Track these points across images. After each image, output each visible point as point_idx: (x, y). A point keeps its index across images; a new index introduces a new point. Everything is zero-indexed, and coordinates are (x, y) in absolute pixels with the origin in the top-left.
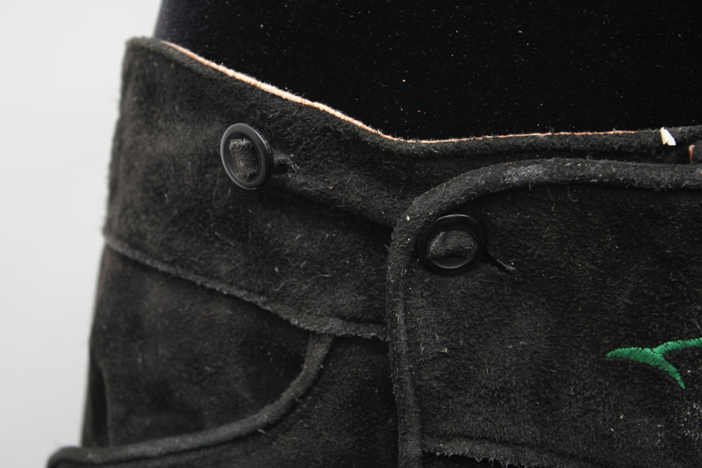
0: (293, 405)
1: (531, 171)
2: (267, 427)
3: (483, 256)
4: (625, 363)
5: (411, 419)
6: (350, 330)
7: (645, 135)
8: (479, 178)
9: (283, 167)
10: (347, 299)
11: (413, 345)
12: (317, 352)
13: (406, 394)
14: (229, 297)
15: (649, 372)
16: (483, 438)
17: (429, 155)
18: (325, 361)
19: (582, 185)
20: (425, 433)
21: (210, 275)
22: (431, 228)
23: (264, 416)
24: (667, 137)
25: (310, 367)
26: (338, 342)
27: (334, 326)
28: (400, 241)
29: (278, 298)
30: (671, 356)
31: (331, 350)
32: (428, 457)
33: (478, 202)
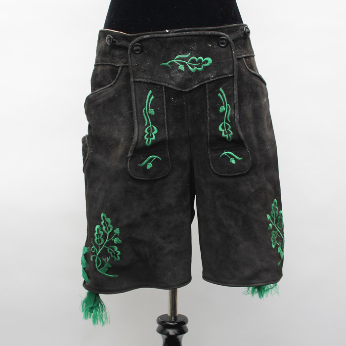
0: (117, 79)
1: (147, 36)
2: (114, 84)
3: (142, 51)
4: (163, 66)
5: (132, 75)
6: (124, 65)
7: (164, 31)
8: (140, 38)
9: (115, 42)
10: (124, 60)
11: (132, 64)
12: (120, 69)
13: (131, 72)
14: (109, 65)
15: (166, 67)
16: (142, 78)
17: (134, 36)
18: (121, 70)
19: (154, 38)
20: (134, 78)
21: (106, 62)
22: (133, 46)
23: (113, 82)
24: (167, 31)
25: (119, 72)
26: (123, 67)
27: (122, 64)
28: (130, 47)
29: (115, 63)
30: (169, 64)
31: (122, 68)
32: (134, 81)
33: (139, 42)
